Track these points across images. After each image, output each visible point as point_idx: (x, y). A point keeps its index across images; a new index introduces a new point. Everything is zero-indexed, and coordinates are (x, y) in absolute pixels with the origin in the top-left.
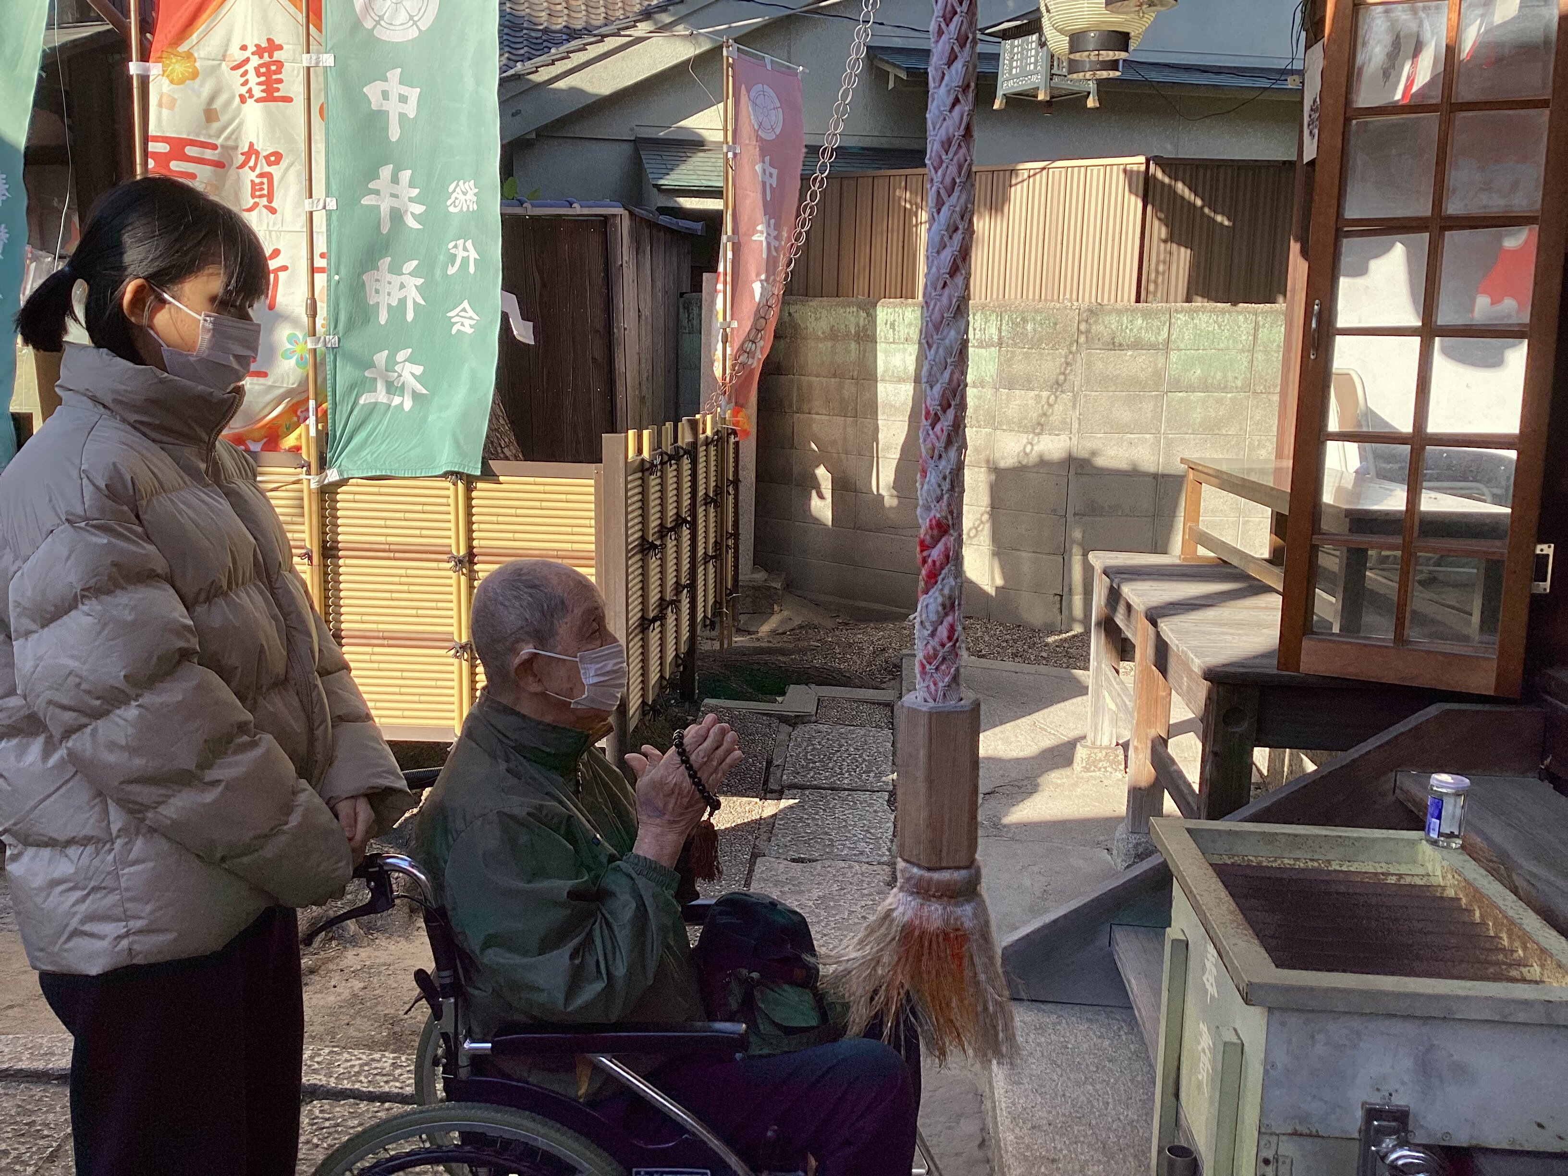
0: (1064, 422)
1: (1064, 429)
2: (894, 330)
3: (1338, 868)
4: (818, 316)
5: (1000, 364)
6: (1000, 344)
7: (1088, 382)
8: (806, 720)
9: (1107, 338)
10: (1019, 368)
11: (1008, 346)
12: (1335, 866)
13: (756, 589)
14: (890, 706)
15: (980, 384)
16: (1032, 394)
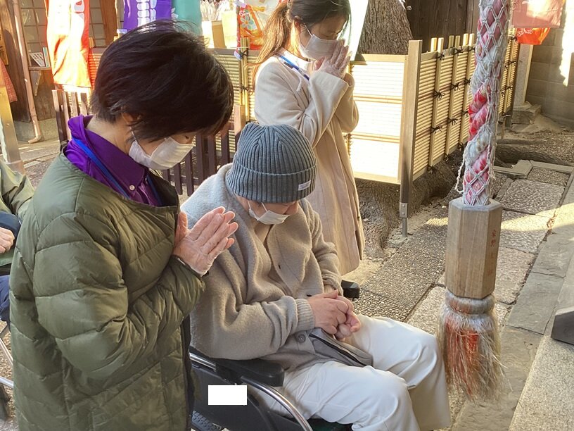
8: (522, 177)
13: (523, 112)
14: (569, 174)
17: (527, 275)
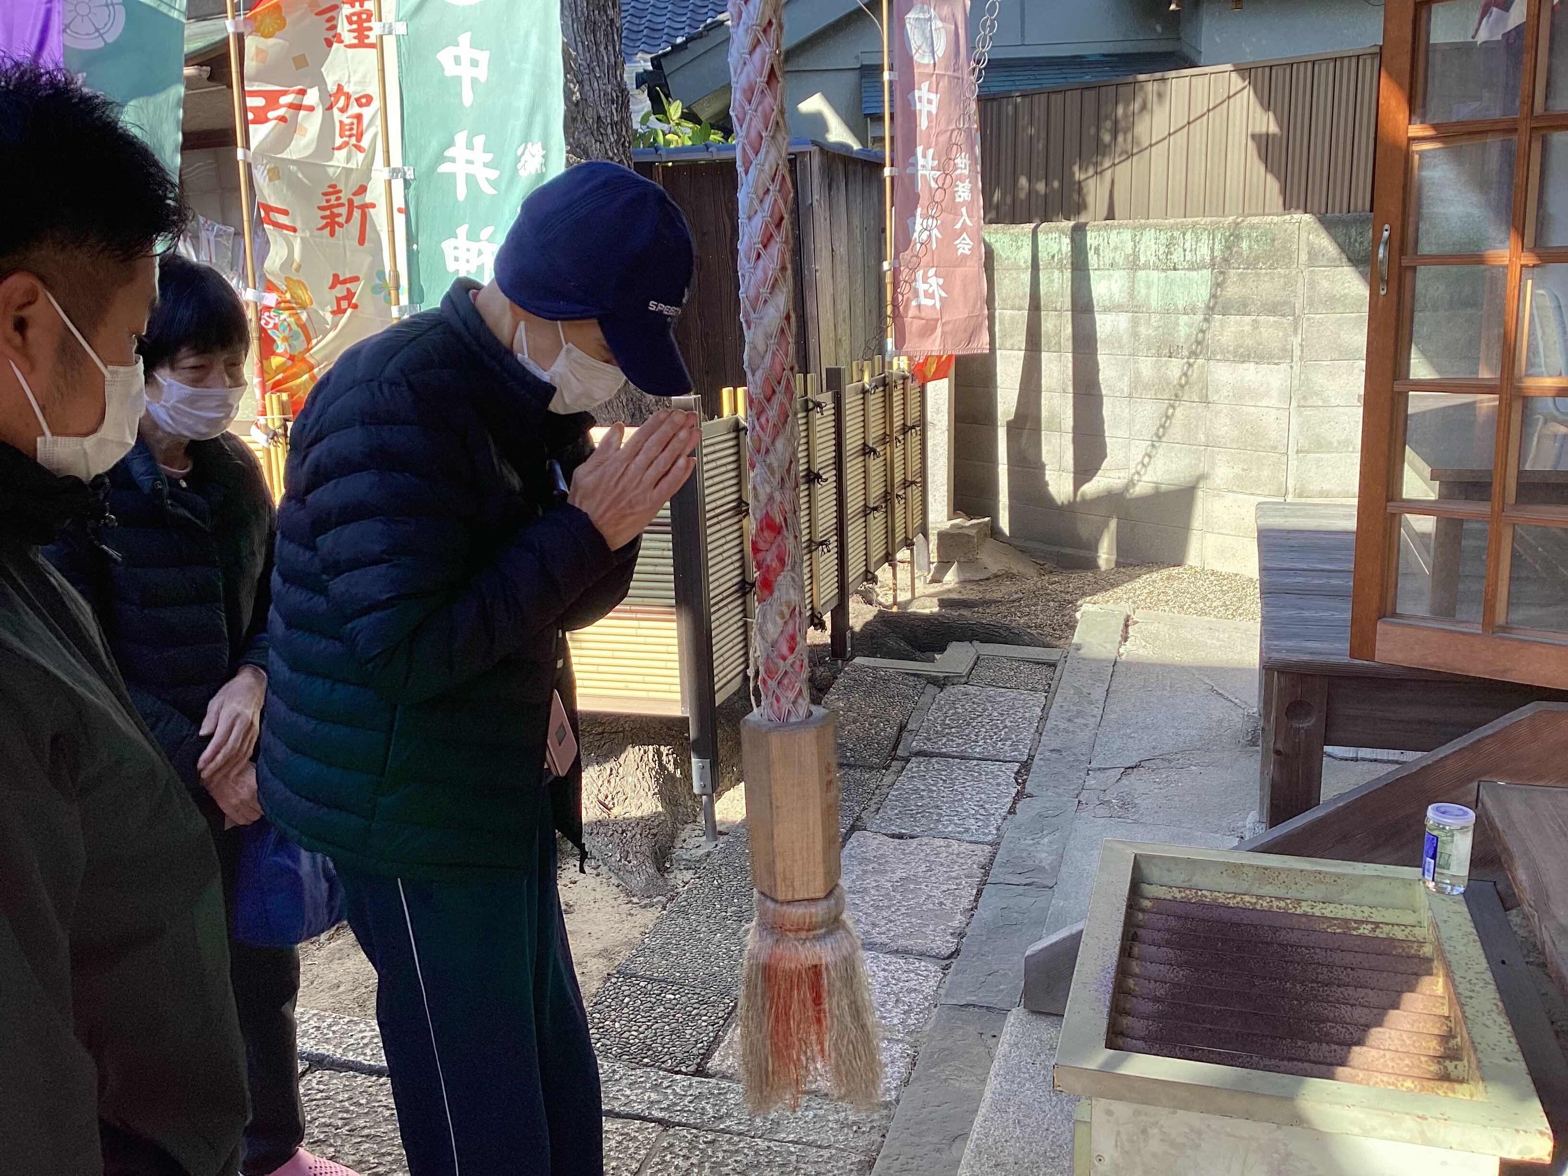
0: (1283, 350)
1: (1284, 357)
2: (1099, 255)
4: (1020, 244)
5: (1212, 287)
6: (1213, 265)
7: (1311, 305)
8: (956, 680)
10: (1233, 291)
11: (1221, 267)
13: (953, 536)
14: (1053, 665)
15: (1191, 310)
16: (1248, 319)
17: (979, 893)
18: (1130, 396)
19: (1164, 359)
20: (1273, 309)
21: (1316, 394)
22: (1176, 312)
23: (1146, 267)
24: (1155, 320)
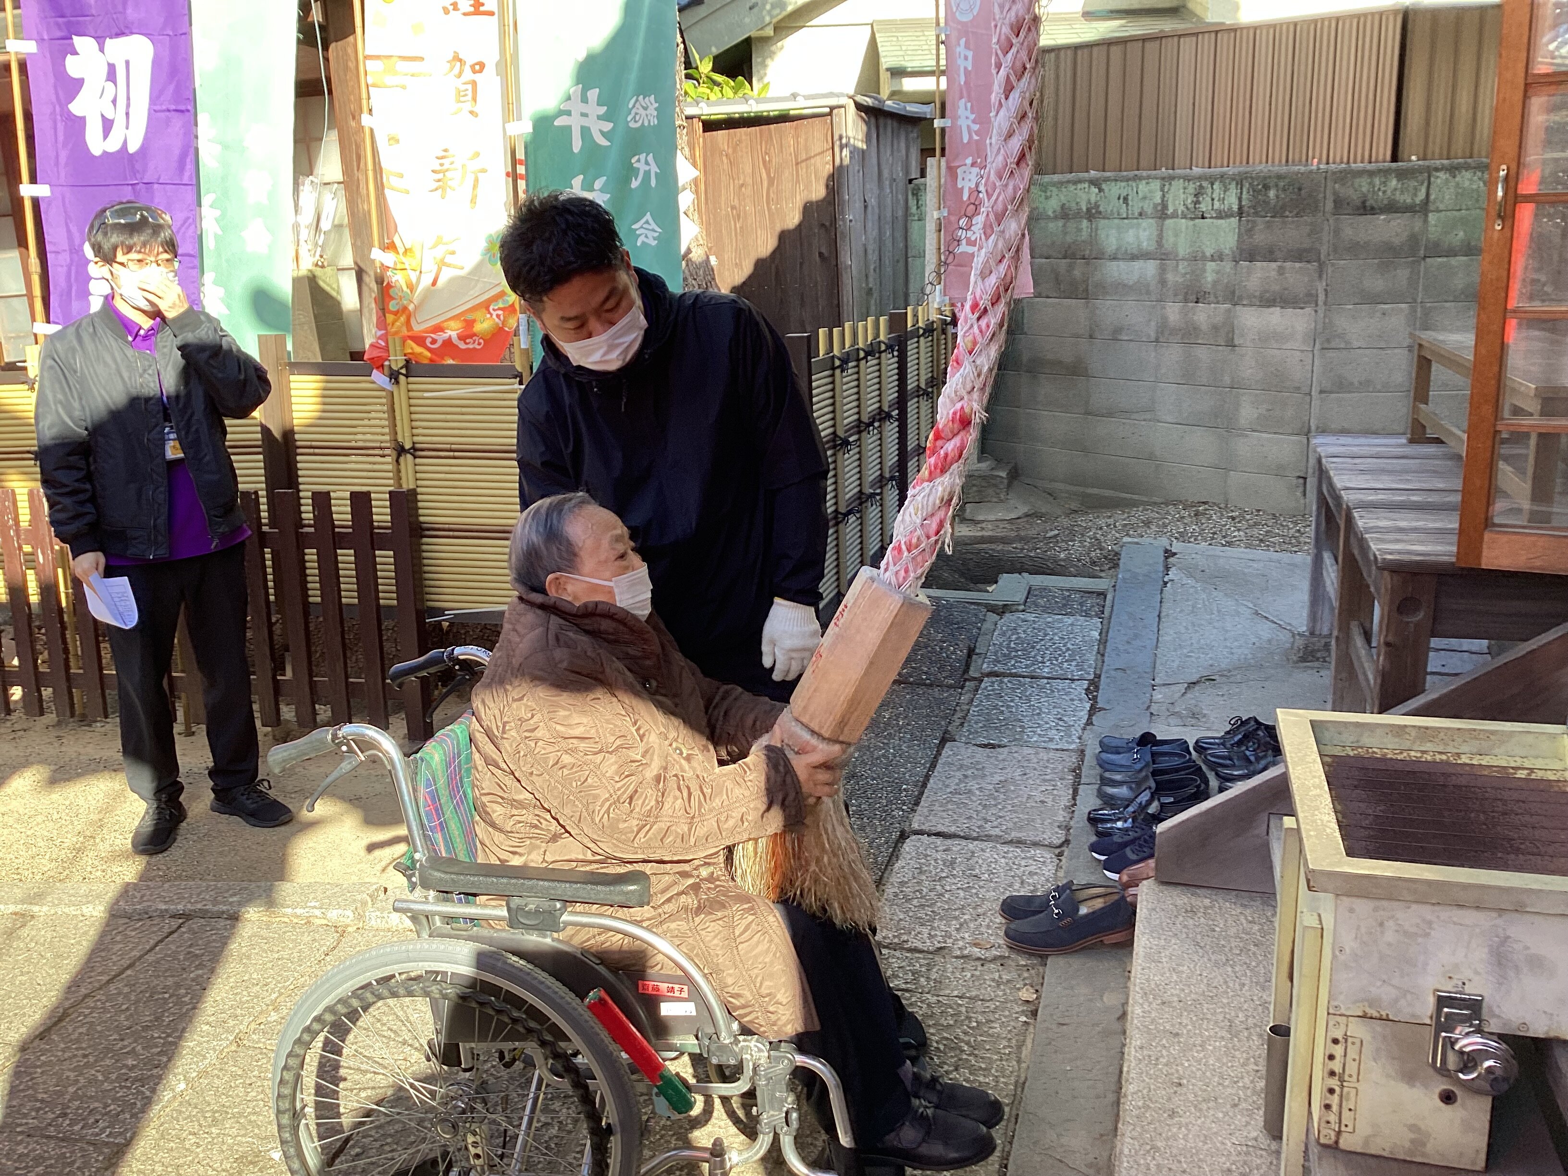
0: (1309, 295)
1: (1310, 302)
2: (1127, 205)
3: (1468, 761)
4: (1049, 194)
5: (1240, 235)
6: (1240, 213)
7: (1335, 251)
8: (1014, 608)
9: (1358, 203)
10: (1261, 238)
11: (1248, 215)
12: (1464, 759)
13: (983, 478)
14: (1102, 595)
15: (1218, 257)
16: (1274, 265)
17: (1075, 792)
18: (1157, 341)
19: (1191, 304)
20: (1299, 255)
21: (1339, 336)
22: (1204, 258)
23: (1174, 215)
24: (1182, 267)
